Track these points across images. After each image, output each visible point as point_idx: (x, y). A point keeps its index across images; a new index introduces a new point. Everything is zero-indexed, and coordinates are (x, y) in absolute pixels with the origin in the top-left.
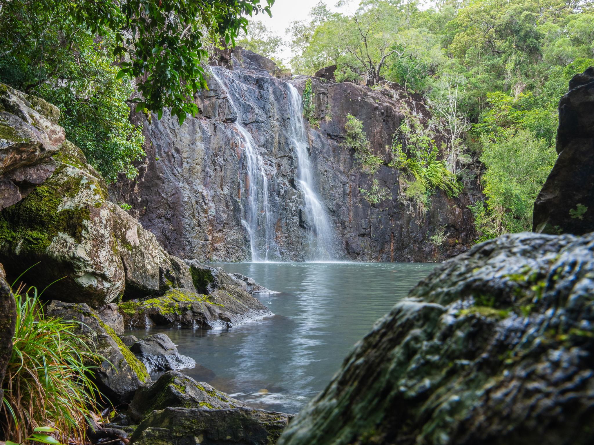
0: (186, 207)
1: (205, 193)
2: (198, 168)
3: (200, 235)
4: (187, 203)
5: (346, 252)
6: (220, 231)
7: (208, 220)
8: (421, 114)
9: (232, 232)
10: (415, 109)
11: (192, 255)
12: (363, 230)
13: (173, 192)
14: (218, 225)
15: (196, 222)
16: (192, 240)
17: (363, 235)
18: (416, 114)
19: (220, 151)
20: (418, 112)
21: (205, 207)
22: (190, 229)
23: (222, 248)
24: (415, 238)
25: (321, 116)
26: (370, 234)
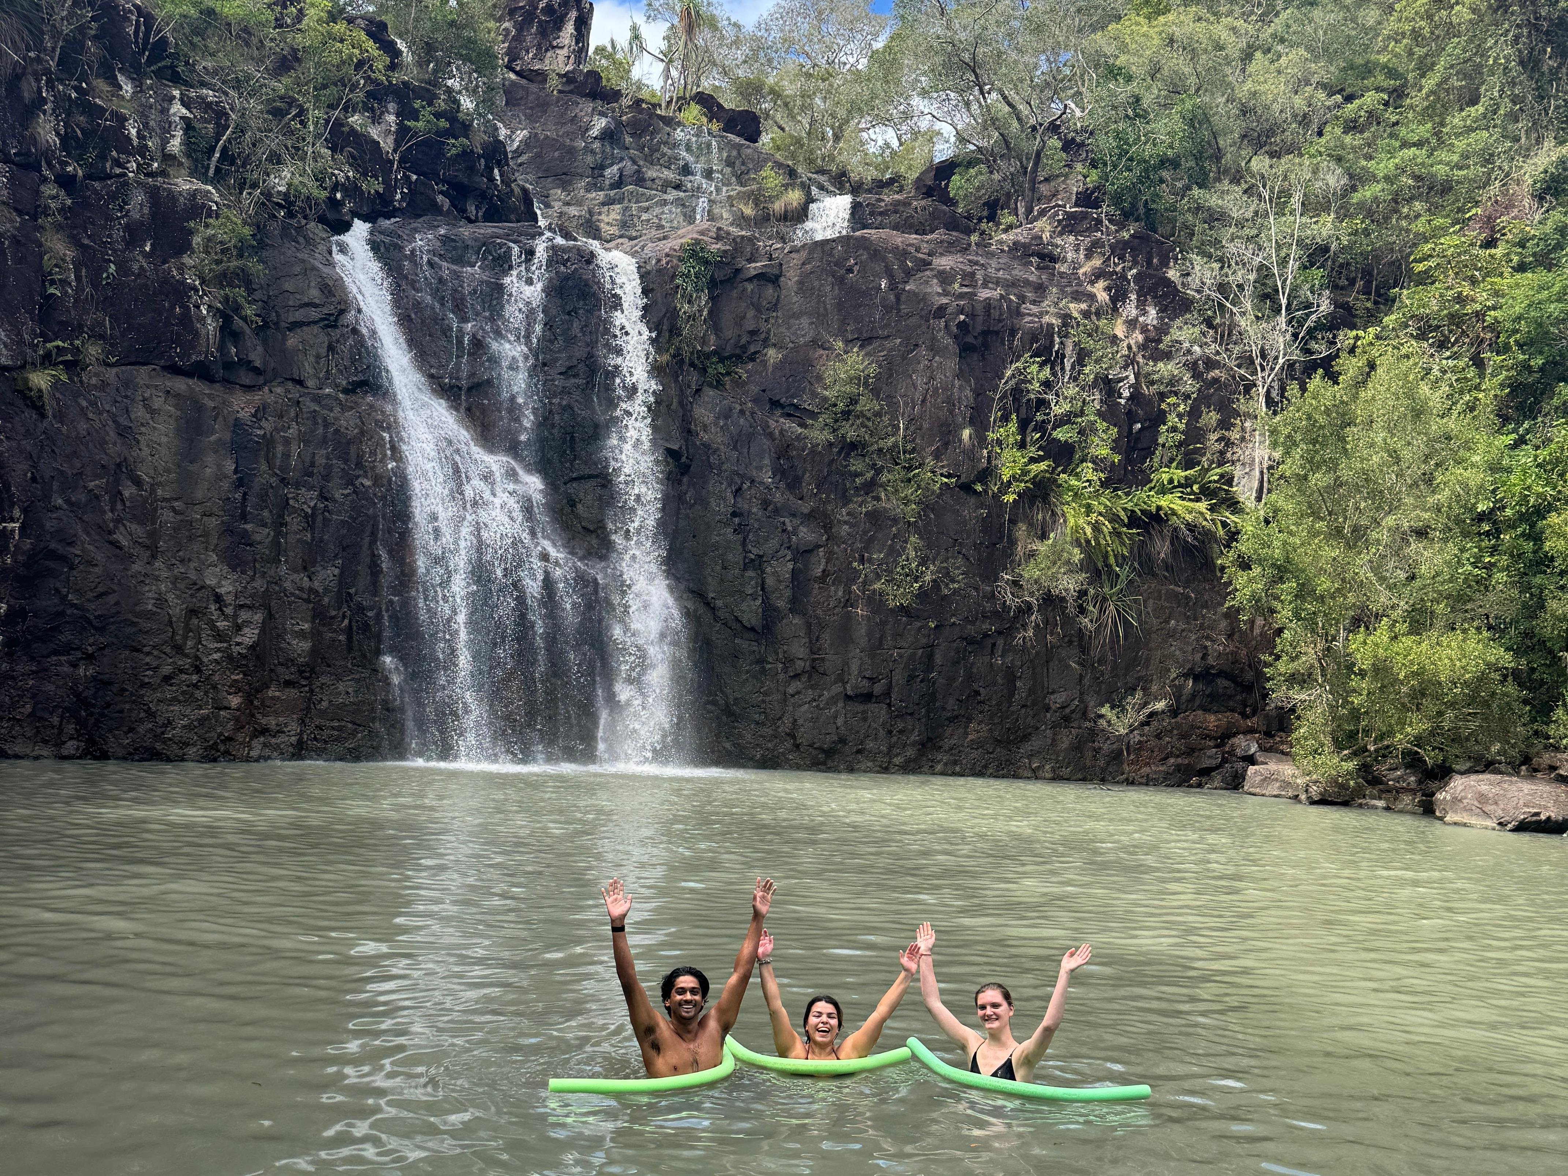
0: (146, 625)
1: (226, 588)
2: (213, 522)
3: (199, 694)
4: (149, 616)
5: (789, 744)
6: (288, 684)
7: (230, 658)
8: (1152, 312)
9: (341, 687)
10: (1133, 297)
11: (158, 746)
12: (865, 683)
13: (101, 589)
14: (280, 669)
15: (185, 663)
16: (163, 707)
17: (867, 697)
18: (1134, 312)
19: (311, 475)
20: (1141, 305)
21: (222, 624)
22: (154, 681)
23: (294, 727)
24: (1067, 710)
25: (752, 349)
26: (887, 693)
